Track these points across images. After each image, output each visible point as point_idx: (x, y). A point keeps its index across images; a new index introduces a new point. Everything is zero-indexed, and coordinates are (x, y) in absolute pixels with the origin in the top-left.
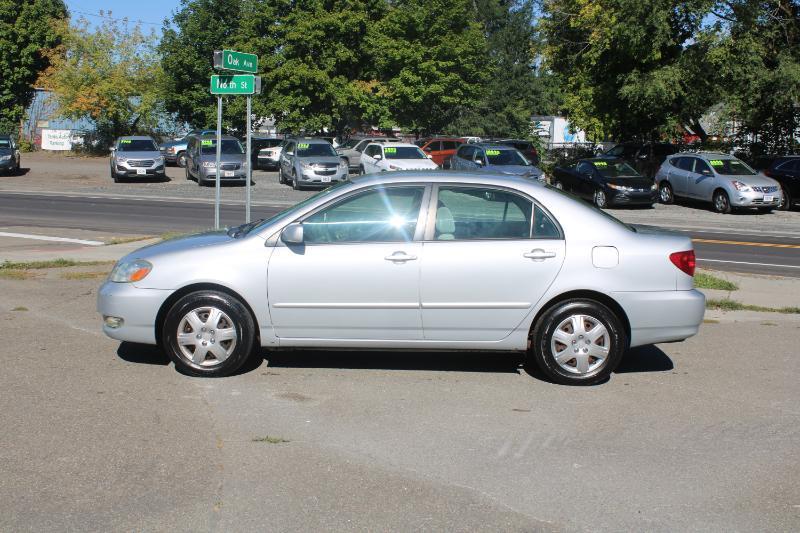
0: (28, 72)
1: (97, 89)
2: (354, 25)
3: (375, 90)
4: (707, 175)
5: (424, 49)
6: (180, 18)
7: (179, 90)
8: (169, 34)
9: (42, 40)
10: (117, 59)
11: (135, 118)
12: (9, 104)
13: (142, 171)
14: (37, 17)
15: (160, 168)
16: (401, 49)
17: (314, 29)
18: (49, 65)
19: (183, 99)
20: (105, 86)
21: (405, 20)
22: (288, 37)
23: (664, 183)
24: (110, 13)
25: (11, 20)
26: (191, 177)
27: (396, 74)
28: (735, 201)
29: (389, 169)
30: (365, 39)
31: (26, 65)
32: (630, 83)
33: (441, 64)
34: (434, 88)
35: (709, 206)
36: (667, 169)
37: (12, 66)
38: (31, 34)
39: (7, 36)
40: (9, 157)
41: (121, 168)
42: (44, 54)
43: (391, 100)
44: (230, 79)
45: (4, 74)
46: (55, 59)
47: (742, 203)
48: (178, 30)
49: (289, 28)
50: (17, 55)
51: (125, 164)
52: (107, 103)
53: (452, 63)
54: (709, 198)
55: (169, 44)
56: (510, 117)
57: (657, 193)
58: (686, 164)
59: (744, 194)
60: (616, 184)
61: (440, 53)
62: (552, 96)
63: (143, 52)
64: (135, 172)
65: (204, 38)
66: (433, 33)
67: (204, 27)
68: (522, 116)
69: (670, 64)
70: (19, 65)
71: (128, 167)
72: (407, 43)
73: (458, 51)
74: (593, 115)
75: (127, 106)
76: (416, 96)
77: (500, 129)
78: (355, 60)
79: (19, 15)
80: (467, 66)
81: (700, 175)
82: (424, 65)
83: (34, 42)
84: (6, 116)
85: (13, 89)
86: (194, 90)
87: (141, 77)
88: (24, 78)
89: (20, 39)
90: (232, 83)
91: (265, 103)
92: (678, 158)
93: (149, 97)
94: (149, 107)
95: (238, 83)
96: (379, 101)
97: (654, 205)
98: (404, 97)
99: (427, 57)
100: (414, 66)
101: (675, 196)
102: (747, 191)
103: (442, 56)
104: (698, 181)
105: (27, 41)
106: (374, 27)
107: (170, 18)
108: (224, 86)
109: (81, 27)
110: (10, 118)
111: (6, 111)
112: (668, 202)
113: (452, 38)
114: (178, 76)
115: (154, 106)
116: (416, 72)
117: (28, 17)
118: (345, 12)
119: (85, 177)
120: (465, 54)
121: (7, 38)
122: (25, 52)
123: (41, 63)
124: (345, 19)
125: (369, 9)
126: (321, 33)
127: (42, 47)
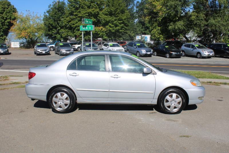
0: (7, 27)
1: (27, 31)
2: (96, 12)
3: (102, 29)
4: (195, 49)
5: (114, 18)
6: (48, 12)
7: (49, 31)
8: (45, 16)
9: (10, 18)
10: (31, 23)
11: (36, 38)
12: (2, 36)
13: (44, 52)
14: (9, 12)
15: (49, 51)
16: (109, 18)
17: (85, 13)
18: (13, 25)
19: (50, 33)
20: (29, 30)
21: (109, 10)
22: (78, 16)
23: (183, 51)
24: (29, 11)
25: (2, 13)
26: (56, 54)
27: (107, 25)
28: (203, 55)
29: (112, 50)
30: (99, 16)
31: (6, 25)
32: (171, 25)
33: (119, 22)
34: (117, 28)
35: (196, 57)
36: (183, 48)
37: (3, 25)
38: (8, 17)
39: (1, 17)
40: (7, 50)
41: (38, 52)
42: (12, 22)
43: (106, 32)
44: (86, 26)
45: (1, 28)
46: (15, 23)
47: (205, 56)
48: (48, 15)
49: (78, 14)
50: (4, 23)
51: (39, 51)
52: (30, 35)
53: (122, 22)
54: (196, 55)
55: (46, 19)
56: (129, 35)
57: (182, 54)
58: (188, 46)
59: (205, 53)
60: (172, 52)
61: (119, 19)
62: (139, 30)
63: (38, 21)
64: (42, 53)
65: (55, 17)
66: (117, 14)
67: (55, 14)
68: (133, 35)
69: (181, 20)
70: (5, 25)
71: (40, 51)
72: (110, 17)
73: (123, 18)
74: (160, 34)
75: (34, 35)
76: (113, 30)
77: (127, 38)
78: (96, 21)
79: (4, 12)
80: (126, 22)
81: (193, 49)
82: (115, 22)
83: (8, 19)
84: (1, 39)
85: (3, 32)
86: (53, 30)
87: (38, 28)
88: (6, 29)
89: (5, 18)
90: (86, 28)
91: (73, 33)
92: (186, 45)
93: (41, 33)
94: (40, 35)
95: (88, 27)
96: (103, 32)
97: (181, 57)
98: (110, 31)
99: (115, 20)
100: (112, 22)
101: (186, 54)
102: (206, 52)
103: (119, 20)
104: (192, 50)
105: (7, 19)
106: (101, 13)
107: (46, 12)
108: (84, 28)
109: (22, 15)
110: (3, 39)
111: (1, 37)
112: (184, 56)
113: (121, 15)
114: (49, 27)
115: (42, 35)
116: (113, 24)
117: (7, 12)
118: (93, 9)
119: (27, 54)
120: (125, 19)
121: (1, 18)
122: (6, 22)
123: (11, 25)
124: (93, 11)
125: (99, 8)
126: (87, 14)
127: (11, 20)
